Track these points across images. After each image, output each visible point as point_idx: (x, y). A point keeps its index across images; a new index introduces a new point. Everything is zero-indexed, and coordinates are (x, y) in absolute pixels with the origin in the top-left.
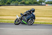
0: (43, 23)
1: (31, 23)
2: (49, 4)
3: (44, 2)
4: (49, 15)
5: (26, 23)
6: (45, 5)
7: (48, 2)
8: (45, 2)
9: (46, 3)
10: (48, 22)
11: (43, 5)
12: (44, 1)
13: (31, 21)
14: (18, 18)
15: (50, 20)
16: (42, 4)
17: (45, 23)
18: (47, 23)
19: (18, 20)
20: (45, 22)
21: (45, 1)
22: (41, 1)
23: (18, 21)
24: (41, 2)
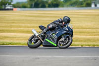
0: (8, 44)
1: (66, 44)
2: (20, 7)
3: (10, 4)
4: (19, 28)
5: (55, 45)
6: (12, 9)
7: (17, 3)
8: (12, 3)
9: (14, 6)
10: (17, 42)
11: (8, 9)
12: (10, 1)
13: (65, 39)
14: (37, 35)
15: (21, 37)
16: (6, 8)
17: (12, 44)
18: (16, 44)
19: (36, 38)
20: (12, 41)
21: (12, 1)
22: (4, 1)
23: (37, 41)
24: (5, 4)
